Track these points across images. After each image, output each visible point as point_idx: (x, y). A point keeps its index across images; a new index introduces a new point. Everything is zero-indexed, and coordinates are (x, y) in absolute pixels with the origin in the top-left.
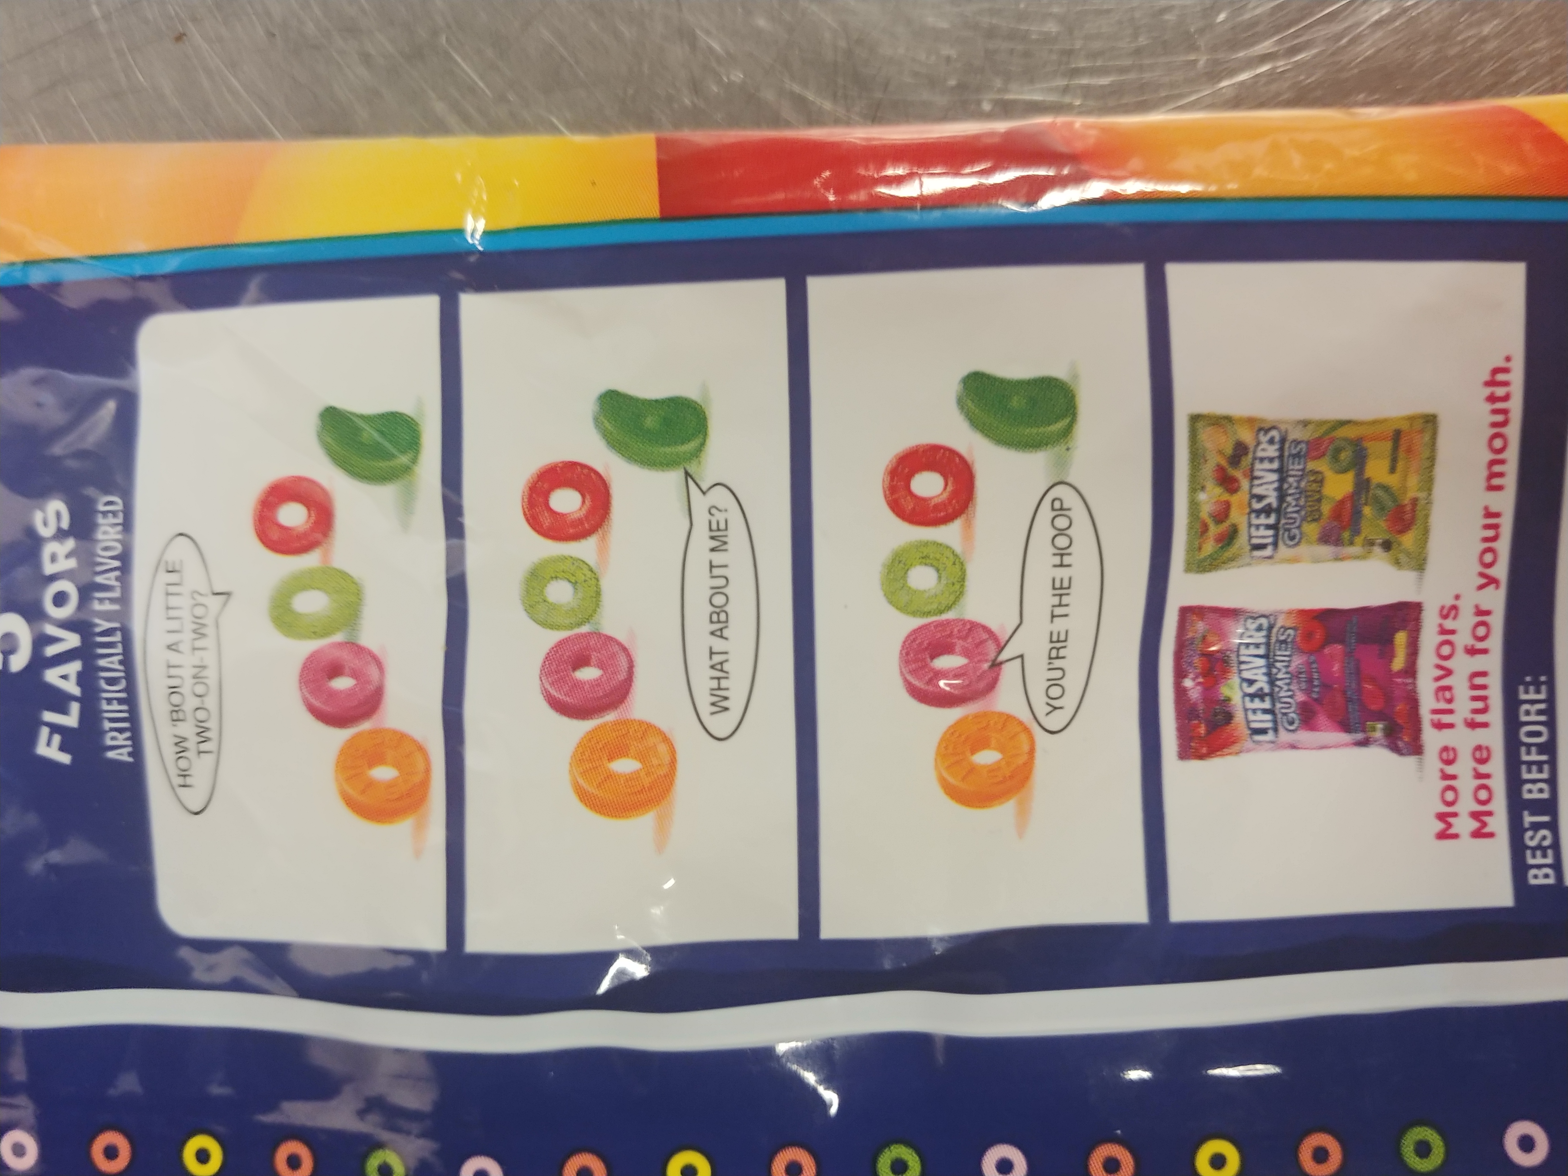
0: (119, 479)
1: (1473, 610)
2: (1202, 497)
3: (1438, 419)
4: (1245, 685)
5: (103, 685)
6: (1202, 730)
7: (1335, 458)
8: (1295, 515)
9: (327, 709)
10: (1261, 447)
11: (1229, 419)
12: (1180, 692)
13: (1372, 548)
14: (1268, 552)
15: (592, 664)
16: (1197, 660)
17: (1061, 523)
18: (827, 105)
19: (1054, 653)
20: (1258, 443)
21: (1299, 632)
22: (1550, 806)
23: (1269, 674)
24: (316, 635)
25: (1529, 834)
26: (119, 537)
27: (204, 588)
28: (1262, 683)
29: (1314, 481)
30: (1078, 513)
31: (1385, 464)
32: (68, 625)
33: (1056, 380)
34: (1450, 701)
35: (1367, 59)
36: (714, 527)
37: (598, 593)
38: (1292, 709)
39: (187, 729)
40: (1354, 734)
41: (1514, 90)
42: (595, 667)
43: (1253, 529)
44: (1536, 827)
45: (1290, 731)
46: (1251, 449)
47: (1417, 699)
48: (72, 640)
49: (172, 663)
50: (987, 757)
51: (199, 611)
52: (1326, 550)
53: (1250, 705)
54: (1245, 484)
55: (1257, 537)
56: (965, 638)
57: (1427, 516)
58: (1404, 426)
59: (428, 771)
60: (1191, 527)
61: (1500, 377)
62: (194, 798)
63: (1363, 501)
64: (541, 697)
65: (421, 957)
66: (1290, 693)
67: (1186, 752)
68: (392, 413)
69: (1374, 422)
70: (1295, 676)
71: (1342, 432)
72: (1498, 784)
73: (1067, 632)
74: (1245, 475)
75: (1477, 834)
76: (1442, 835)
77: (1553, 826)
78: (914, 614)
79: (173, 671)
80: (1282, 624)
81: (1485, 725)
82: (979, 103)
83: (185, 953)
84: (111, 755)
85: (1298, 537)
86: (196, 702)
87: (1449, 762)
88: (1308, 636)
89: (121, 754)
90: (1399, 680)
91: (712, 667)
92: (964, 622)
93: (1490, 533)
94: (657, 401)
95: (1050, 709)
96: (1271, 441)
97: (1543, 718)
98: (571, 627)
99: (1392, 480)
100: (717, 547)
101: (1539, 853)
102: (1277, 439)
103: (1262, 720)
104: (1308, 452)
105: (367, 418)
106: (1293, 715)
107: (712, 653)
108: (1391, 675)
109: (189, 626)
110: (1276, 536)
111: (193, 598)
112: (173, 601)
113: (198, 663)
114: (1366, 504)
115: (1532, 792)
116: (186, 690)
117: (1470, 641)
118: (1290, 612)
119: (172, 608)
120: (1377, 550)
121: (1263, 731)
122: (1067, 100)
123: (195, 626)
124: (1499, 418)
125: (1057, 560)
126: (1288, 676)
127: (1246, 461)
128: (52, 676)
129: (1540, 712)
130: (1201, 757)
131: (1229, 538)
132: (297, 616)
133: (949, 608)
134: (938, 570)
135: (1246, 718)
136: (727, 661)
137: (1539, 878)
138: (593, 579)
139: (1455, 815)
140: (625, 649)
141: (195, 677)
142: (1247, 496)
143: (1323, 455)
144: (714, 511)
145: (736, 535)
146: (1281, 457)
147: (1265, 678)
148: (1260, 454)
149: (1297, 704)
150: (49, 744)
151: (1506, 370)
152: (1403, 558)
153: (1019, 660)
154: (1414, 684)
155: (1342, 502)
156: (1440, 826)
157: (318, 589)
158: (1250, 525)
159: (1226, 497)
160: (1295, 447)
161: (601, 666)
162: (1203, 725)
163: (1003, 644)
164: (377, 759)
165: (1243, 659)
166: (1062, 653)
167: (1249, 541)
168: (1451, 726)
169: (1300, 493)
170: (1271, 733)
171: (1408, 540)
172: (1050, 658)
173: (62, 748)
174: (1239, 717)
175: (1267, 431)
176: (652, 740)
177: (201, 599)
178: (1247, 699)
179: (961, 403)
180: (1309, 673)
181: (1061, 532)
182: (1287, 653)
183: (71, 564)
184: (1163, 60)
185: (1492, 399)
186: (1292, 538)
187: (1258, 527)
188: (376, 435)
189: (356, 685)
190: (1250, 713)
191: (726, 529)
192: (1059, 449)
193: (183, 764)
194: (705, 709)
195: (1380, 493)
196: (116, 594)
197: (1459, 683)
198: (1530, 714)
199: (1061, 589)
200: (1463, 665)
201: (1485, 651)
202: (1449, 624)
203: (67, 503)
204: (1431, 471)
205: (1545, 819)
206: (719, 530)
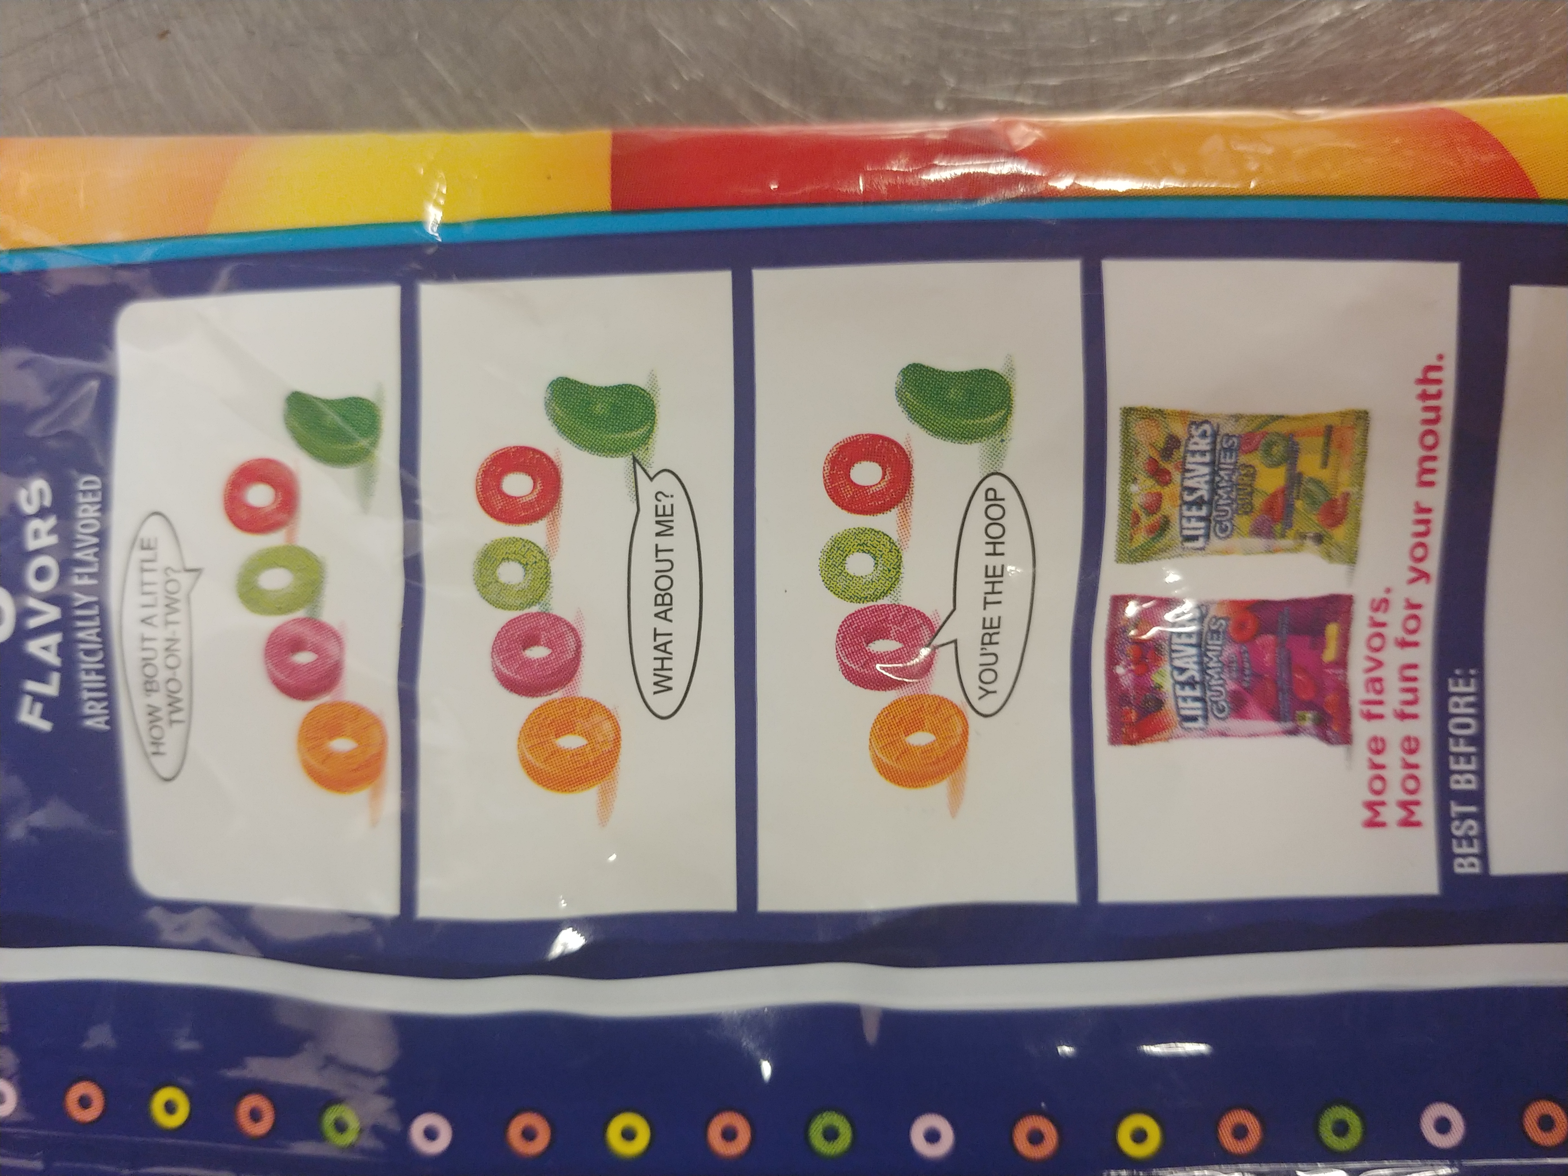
0: (99, 459)
1: (1403, 604)
2: (1134, 488)
3: (1370, 415)
4: (1176, 673)
5: (82, 656)
6: (1133, 716)
7: (1268, 452)
8: (1227, 508)
9: (291, 682)
10: (1193, 440)
11: (1160, 412)
12: (1112, 679)
13: (1304, 541)
14: (1200, 543)
15: (542, 643)
16: (1129, 648)
17: (995, 512)
18: (785, 104)
19: (987, 639)
20: (1191, 436)
21: (1231, 622)
22: (1477, 797)
23: (1200, 663)
24: (280, 611)
25: (1456, 823)
26: (97, 514)
27: (176, 565)
28: (1194, 671)
29: (1246, 475)
30: (1012, 503)
31: (1317, 459)
32: (50, 599)
33: (994, 373)
34: (1380, 692)
35: (1316, 62)
36: (660, 512)
37: (547, 575)
38: (1223, 697)
39: (159, 700)
40: (1282, 723)
41: (1460, 92)
42: (545, 646)
43: (1184, 521)
44: (1463, 817)
45: (1221, 719)
46: (1183, 443)
47: (1348, 690)
48: (52, 613)
49: (146, 636)
50: (921, 739)
51: (171, 587)
52: (1258, 542)
53: (1180, 693)
54: (1177, 476)
55: (1188, 529)
56: (900, 624)
57: (1358, 511)
58: (1336, 422)
59: (383, 743)
60: (1122, 518)
61: (1433, 375)
62: (165, 766)
63: (1294, 495)
64: (493, 674)
65: (376, 921)
66: (1221, 682)
67: (1118, 737)
68: (355, 398)
69: (1306, 418)
70: (1226, 665)
71: (1274, 427)
72: (1427, 773)
73: (999, 618)
74: (1177, 468)
75: (1406, 823)
76: (1372, 824)
77: (1480, 817)
78: (851, 599)
79: (147, 644)
80: (1214, 614)
81: (1415, 716)
82: (932, 101)
83: (155, 915)
84: (89, 723)
85: (1229, 529)
86: (168, 674)
87: (1378, 752)
88: (1240, 626)
89: (98, 723)
90: (1330, 671)
91: (656, 648)
92: (899, 608)
93: (1422, 528)
94: (606, 388)
95: (984, 693)
96: (1204, 435)
97: (1471, 711)
98: (521, 607)
99: (1325, 475)
100: (662, 532)
101: (1464, 842)
102: (1209, 433)
103: (1193, 708)
104: (1239, 447)
105: (331, 403)
106: (1224, 704)
107: (656, 635)
108: (1321, 666)
109: (162, 601)
110: (1208, 528)
111: (167, 574)
112: (148, 577)
113: (170, 636)
114: (1298, 498)
115: (1461, 783)
116: (159, 662)
117: (1400, 634)
118: (1222, 603)
119: (146, 584)
120: (1309, 543)
121: (1194, 719)
122: (1019, 99)
123: (167, 602)
124: (1431, 415)
125: (990, 549)
126: (1220, 665)
127: (1178, 454)
128: (34, 647)
129: (1469, 705)
130: (1131, 742)
131: (1161, 528)
132: (263, 592)
133: (885, 594)
134: (875, 557)
135: (1177, 705)
136: (670, 642)
137: (1466, 867)
138: (543, 561)
139: (1383, 804)
140: (573, 630)
141: (167, 649)
142: (1179, 489)
143: (1256, 449)
144: (660, 496)
145: (682, 520)
146: (1213, 451)
147: (1196, 667)
148: (1192, 447)
149: (1227, 692)
150: (31, 712)
151: (1438, 368)
152: (1334, 550)
153: (953, 645)
154: (1345, 676)
155: (1274, 496)
156: (1367, 814)
157: (284, 566)
158: (1182, 517)
159: (1158, 488)
160: (1227, 442)
161: (549, 645)
162: (1133, 711)
163: (936, 630)
164: (335, 732)
165: (1174, 647)
166: (995, 639)
167: (1181, 532)
168: (1380, 717)
169: (1231, 487)
170: (1200, 720)
171: (1340, 533)
172: (983, 644)
173: (44, 716)
174: (1170, 703)
175: (1199, 425)
176: (597, 718)
177: (173, 576)
178: (1178, 687)
179: (900, 395)
180: (1241, 662)
181: (994, 522)
182: (1219, 643)
183: (53, 540)
184: (1113, 61)
185: (1424, 396)
186: (1224, 530)
187: (1189, 518)
188: (338, 420)
189: (318, 659)
190: (1180, 700)
191: (672, 515)
192: (995, 440)
193: (156, 733)
194: (648, 688)
195: (1311, 487)
196: (94, 570)
197: (1390, 675)
198: (1459, 706)
199: (994, 577)
200: (1394, 657)
201: (1415, 644)
202: (1380, 617)
203: (47, 480)
204: (1362, 467)
205: (1472, 809)
206: (664, 515)
